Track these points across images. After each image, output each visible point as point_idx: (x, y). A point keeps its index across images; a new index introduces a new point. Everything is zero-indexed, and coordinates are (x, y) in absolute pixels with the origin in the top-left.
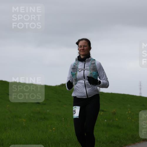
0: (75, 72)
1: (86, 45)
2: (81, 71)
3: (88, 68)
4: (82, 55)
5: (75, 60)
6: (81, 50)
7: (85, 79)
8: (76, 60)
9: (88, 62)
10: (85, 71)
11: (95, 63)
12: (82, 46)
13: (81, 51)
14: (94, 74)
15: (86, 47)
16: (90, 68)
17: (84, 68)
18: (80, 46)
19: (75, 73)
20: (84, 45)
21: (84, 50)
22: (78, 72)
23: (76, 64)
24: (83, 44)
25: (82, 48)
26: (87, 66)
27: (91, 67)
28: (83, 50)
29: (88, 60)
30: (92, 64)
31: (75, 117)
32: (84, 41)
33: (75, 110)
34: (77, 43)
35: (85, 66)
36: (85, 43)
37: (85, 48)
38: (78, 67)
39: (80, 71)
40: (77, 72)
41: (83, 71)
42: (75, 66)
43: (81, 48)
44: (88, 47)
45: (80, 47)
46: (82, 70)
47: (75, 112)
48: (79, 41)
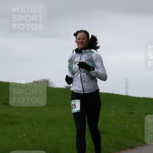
1: (85, 37)
2: (76, 63)
3: (84, 59)
7: (81, 71)
9: (85, 54)
11: (91, 54)
12: (81, 39)
13: (80, 43)
15: (85, 39)
17: (80, 60)
21: (83, 43)
24: (82, 37)
25: (81, 41)
29: (84, 52)
30: (88, 55)
32: (83, 33)
34: (75, 35)
35: (81, 58)
36: (84, 35)
37: (84, 41)
38: (74, 60)
43: (79, 41)
44: (87, 39)
45: (79, 39)
47: (75, 106)
48: (78, 32)
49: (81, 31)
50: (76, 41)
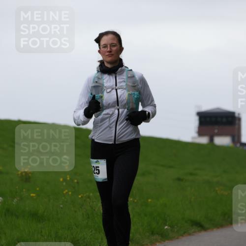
0: (98, 94)
1: (115, 42)
2: (110, 92)
3: (124, 84)
4: (108, 62)
5: (96, 72)
6: (105, 52)
7: (118, 106)
8: (98, 71)
9: (121, 74)
10: (118, 91)
11: (133, 76)
12: (109, 46)
13: (107, 54)
14: (136, 97)
15: (115, 46)
16: (126, 84)
17: (116, 85)
18: (104, 45)
19: (100, 95)
20: (112, 44)
21: (113, 53)
22: (105, 93)
23: (99, 78)
24: (110, 42)
25: (109, 49)
26: (120, 82)
27: (128, 83)
28: (110, 52)
29: (121, 71)
30: (129, 77)
31: (101, 181)
32: (110, 36)
33: (98, 167)
34: (98, 40)
35: (118, 81)
36: (113, 39)
37: (114, 49)
38: (103, 85)
39: (108, 90)
40: (102, 93)
41: (114, 91)
42: (97, 82)
43: (105, 49)
44: (119, 46)
45: (104, 47)
46: (113, 89)
47: (99, 170)
48: (101, 35)
49: (107, 33)
50: (99, 51)
